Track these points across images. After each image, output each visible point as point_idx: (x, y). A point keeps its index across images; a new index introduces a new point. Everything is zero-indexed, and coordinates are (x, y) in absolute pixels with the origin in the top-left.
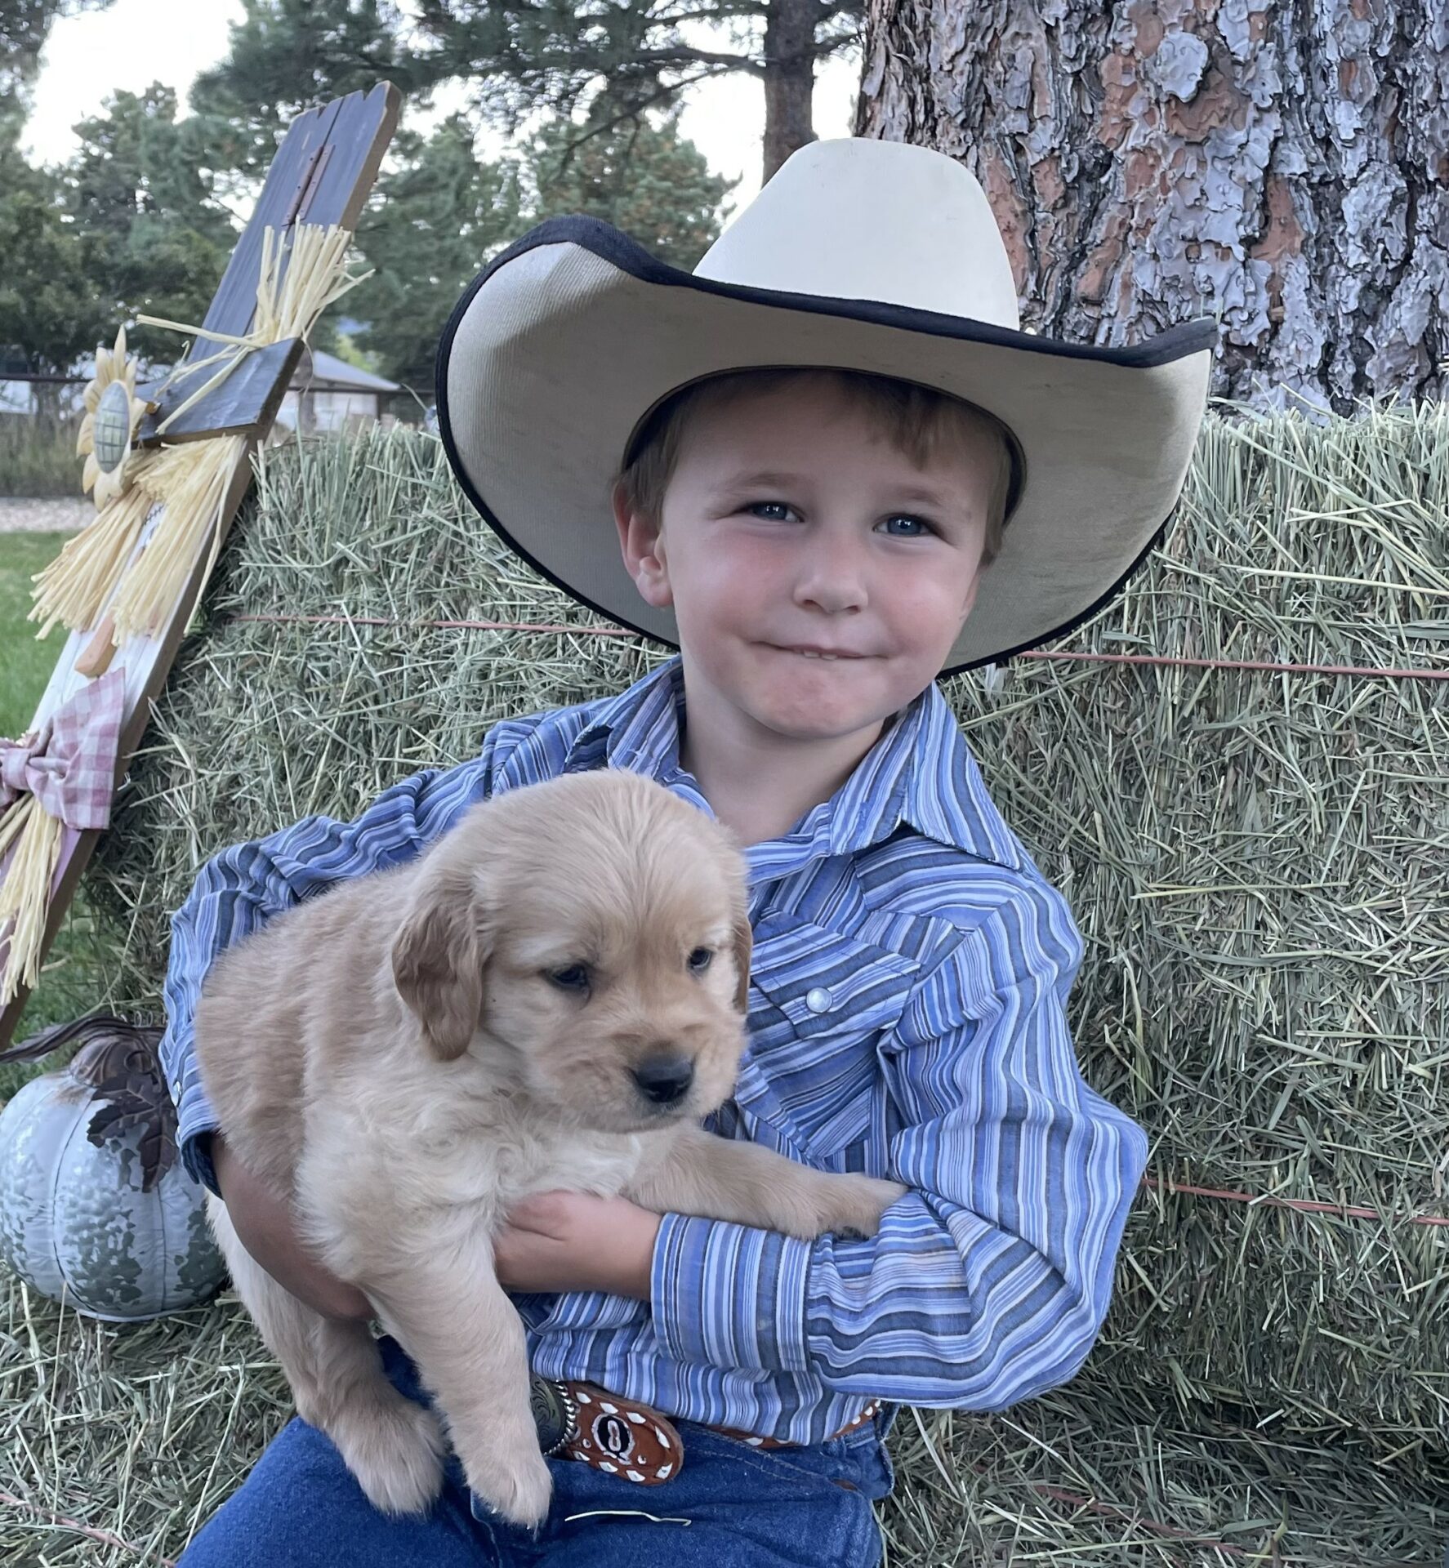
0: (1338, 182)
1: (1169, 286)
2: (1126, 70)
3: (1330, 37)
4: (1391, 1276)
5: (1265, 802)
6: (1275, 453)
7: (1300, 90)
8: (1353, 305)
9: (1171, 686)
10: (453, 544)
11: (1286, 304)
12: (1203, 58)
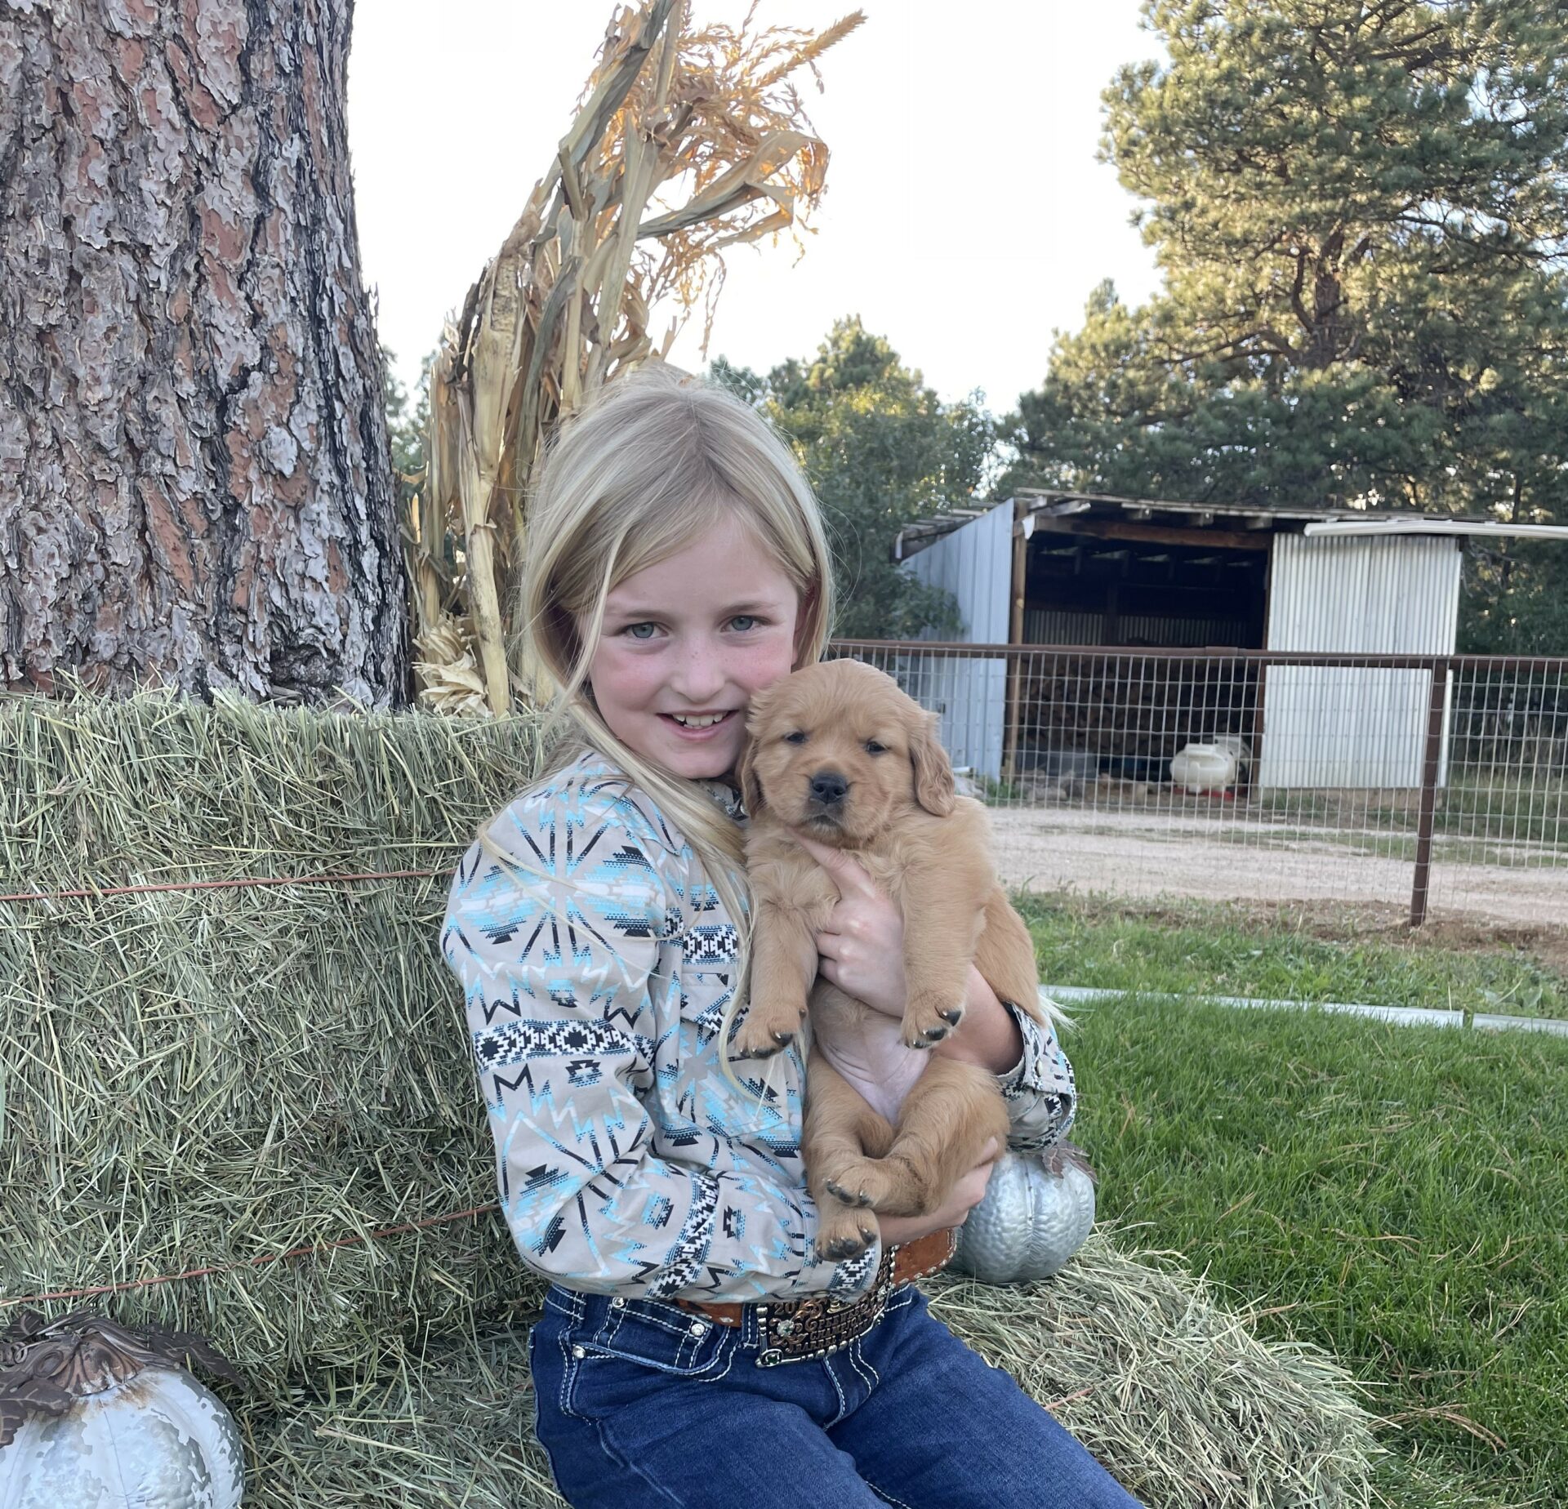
12: (294, 450)
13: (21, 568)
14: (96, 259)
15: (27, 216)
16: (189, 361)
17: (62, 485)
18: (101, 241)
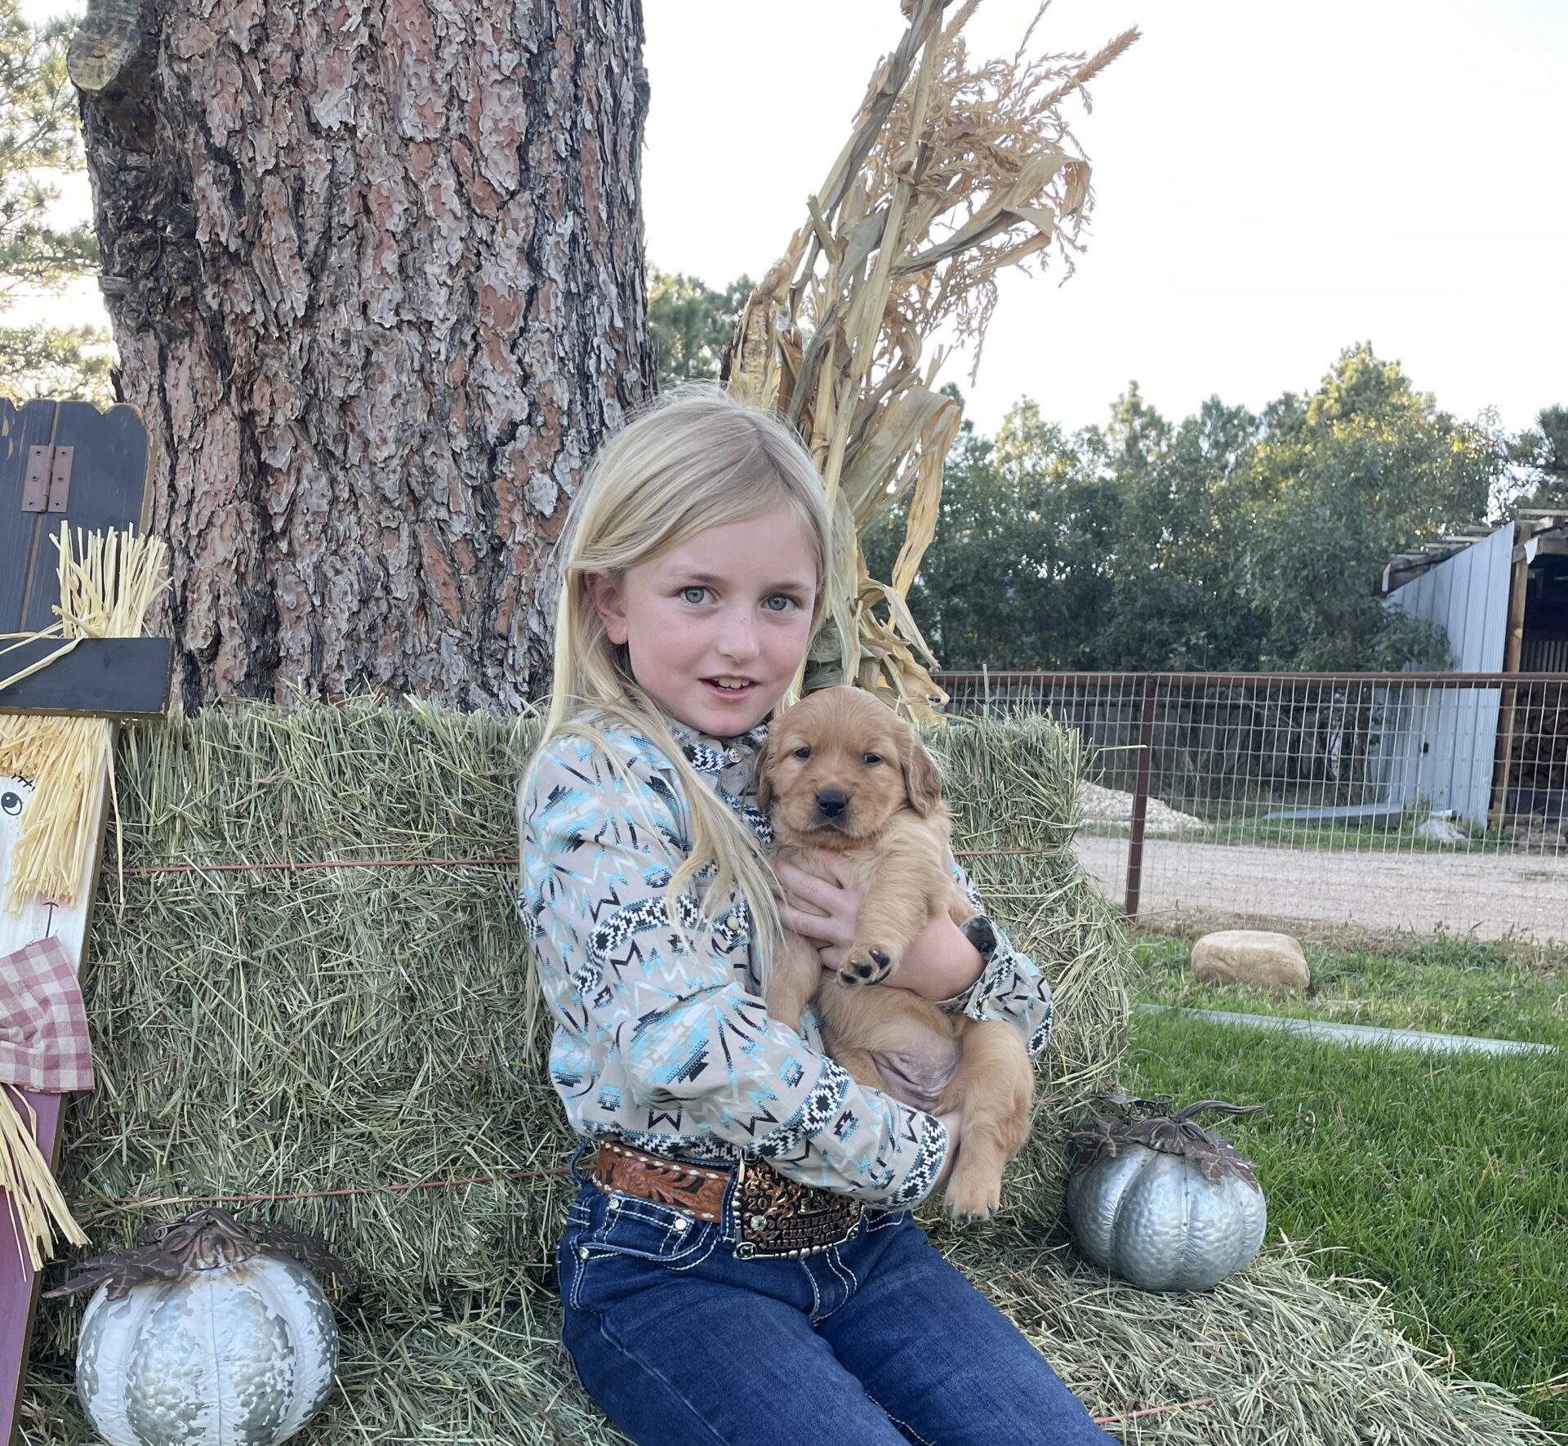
2: (509, 491)
13: (323, 604)
14: (383, 336)
15: (334, 305)
16: (463, 419)
17: (356, 532)
18: (390, 320)
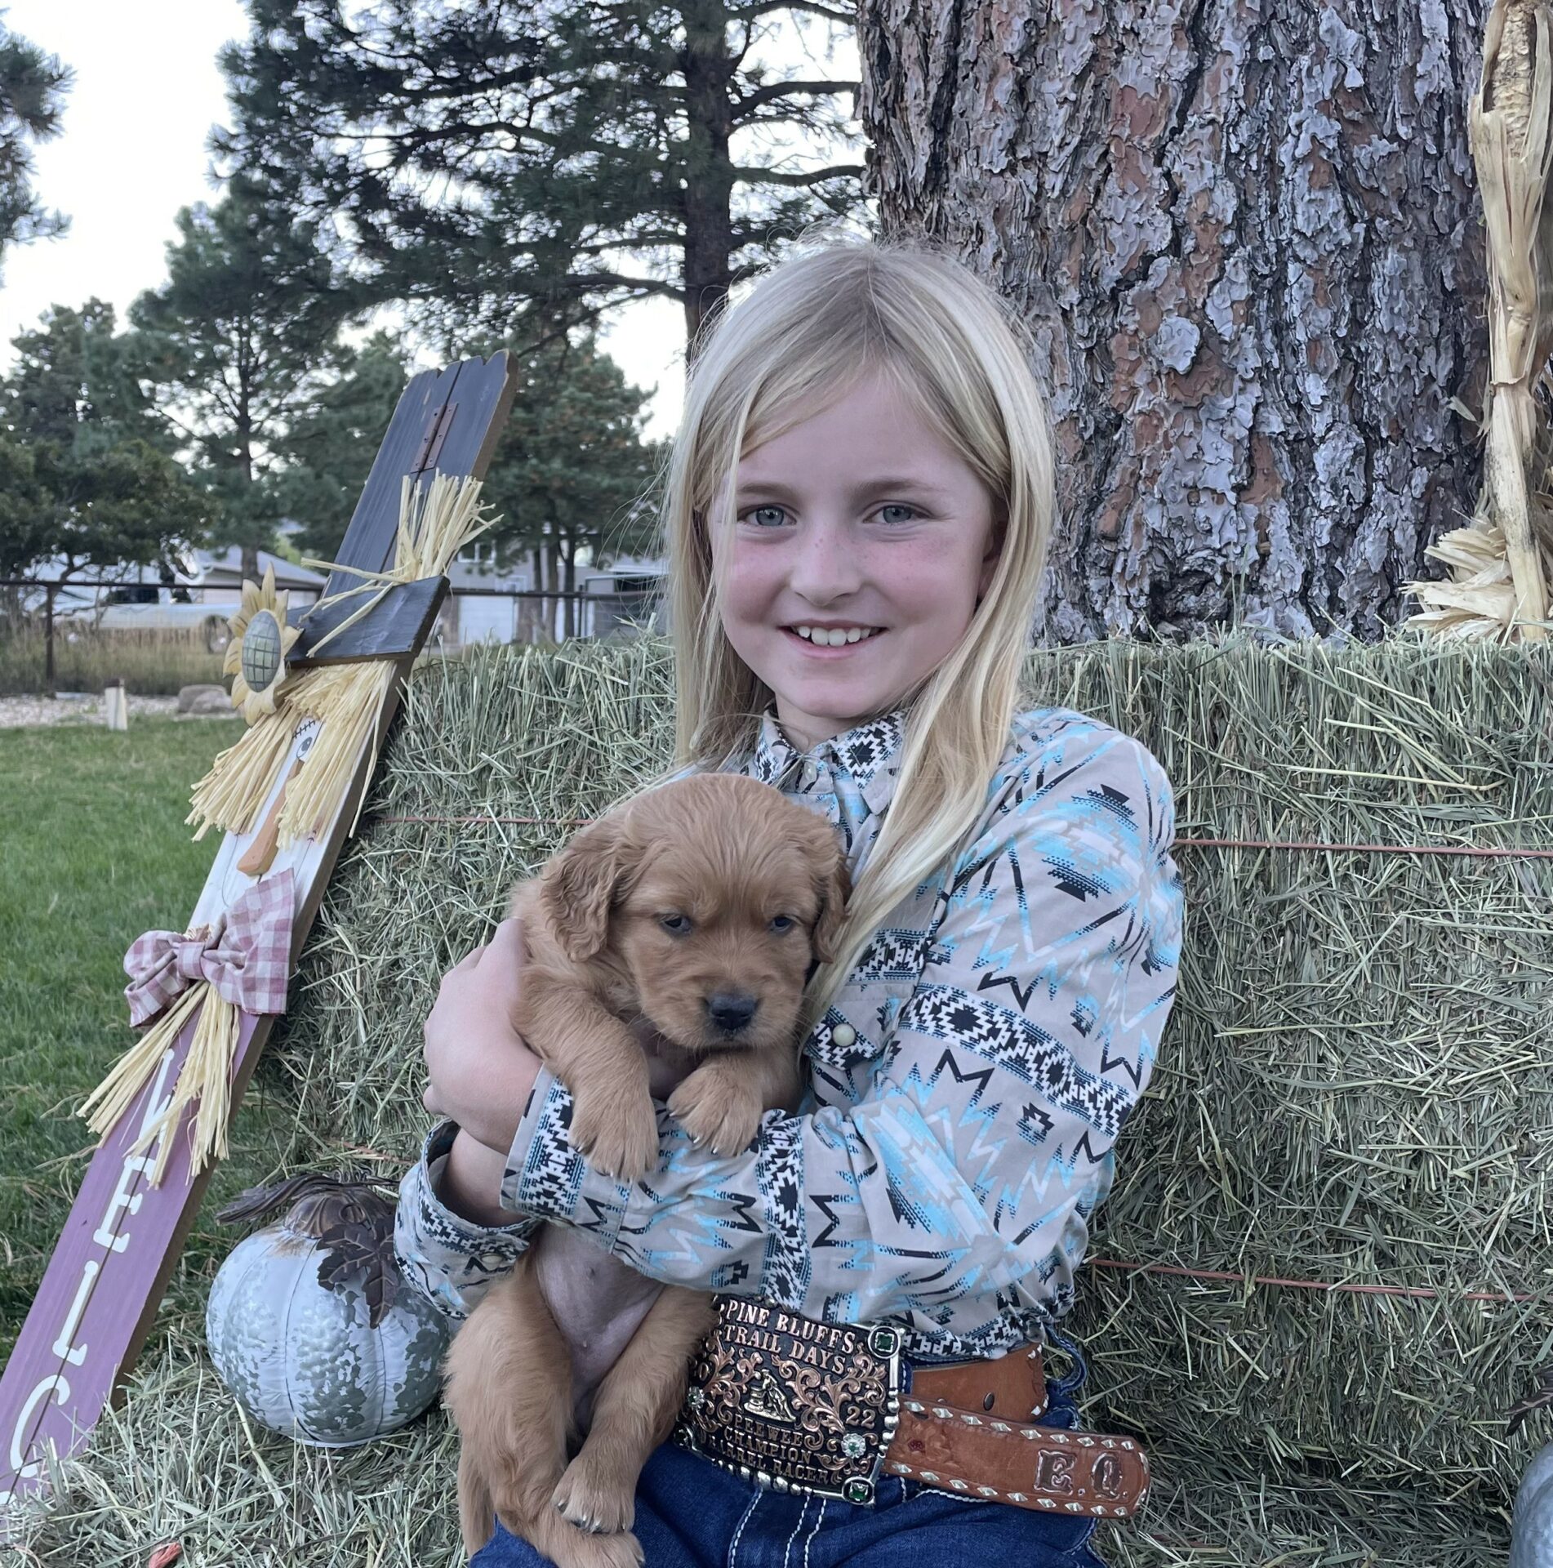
0: (1310, 438)
1: (1175, 526)
2: (1132, 347)
3: (1299, 325)
4: (1447, 1342)
5: (1319, 956)
6: (1307, 670)
7: (1276, 364)
8: (1326, 540)
9: (1232, 865)
10: (590, 753)
11: (1273, 540)
12: (1196, 338)
16: (1076, 267)
18: (1003, 162)
